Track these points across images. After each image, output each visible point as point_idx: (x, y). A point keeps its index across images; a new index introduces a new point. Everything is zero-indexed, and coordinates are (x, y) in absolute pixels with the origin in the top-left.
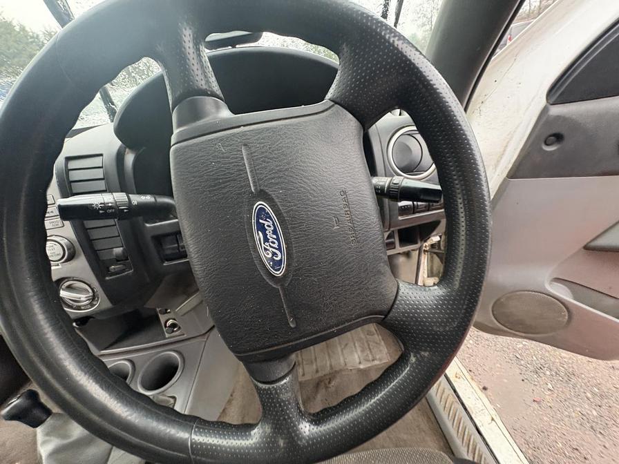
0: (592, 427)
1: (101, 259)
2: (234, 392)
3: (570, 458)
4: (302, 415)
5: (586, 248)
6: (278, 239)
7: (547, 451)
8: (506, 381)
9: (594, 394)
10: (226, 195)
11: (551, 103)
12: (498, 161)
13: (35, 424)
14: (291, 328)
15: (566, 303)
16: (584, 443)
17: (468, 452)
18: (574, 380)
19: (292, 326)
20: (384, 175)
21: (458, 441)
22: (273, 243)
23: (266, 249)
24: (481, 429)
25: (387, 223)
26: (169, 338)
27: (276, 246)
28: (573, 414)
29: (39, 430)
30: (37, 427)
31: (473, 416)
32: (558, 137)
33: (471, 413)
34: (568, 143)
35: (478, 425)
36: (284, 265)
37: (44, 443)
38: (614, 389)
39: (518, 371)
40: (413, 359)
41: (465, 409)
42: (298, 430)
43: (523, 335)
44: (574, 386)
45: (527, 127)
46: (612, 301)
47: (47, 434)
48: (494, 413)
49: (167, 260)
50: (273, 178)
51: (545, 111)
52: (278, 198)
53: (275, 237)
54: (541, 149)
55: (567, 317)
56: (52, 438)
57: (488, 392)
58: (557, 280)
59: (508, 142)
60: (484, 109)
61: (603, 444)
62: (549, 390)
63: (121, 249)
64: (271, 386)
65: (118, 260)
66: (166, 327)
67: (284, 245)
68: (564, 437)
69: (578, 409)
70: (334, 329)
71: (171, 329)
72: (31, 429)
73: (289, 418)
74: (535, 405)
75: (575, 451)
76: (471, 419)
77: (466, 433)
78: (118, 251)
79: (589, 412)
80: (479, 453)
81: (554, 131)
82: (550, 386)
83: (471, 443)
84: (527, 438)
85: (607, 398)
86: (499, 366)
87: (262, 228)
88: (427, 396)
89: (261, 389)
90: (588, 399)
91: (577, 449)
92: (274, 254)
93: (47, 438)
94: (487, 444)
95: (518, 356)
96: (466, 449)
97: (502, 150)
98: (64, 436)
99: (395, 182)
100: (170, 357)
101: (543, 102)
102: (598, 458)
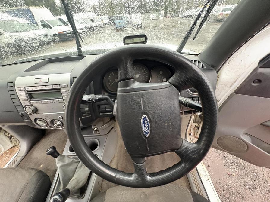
0: (249, 187)
1: (81, 111)
2: (115, 155)
3: (237, 196)
4: (147, 174)
5: (261, 124)
6: (148, 127)
7: (228, 192)
8: (218, 165)
9: (253, 176)
10: (134, 112)
11: (260, 66)
12: (232, 85)
13: (56, 157)
14: (148, 151)
15: (247, 143)
16: (244, 192)
17: (196, 189)
18: (246, 169)
19: (148, 150)
20: (183, 96)
21: (194, 185)
22: (147, 127)
23: (144, 129)
24: (203, 182)
25: (181, 109)
26: (94, 134)
27: (147, 128)
28: (243, 182)
29: (56, 159)
30: (56, 158)
31: (201, 177)
32: (260, 81)
33: (200, 176)
34: (263, 84)
35: (202, 180)
36: (149, 134)
37: (58, 163)
38: (263, 175)
39: (224, 162)
40: (183, 165)
41: (199, 174)
42: (145, 178)
43: (228, 151)
44: (246, 171)
45: (247, 74)
46: (267, 145)
47: (59, 161)
48: (209, 177)
49: (101, 113)
50: (149, 109)
51: (256, 69)
52: (150, 115)
53: (148, 126)
54: (251, 85)
55: (246, 149)
56: (61, 162)
57: (210, 168)
58: (246, 134)
59: (238, 78)
60: (230, 64)
61: (252, 194)
62: (235, 171)
63: (88, 109)
64: (139, 165)
65: (86, 112)
66: (94, 130)
67: (150, 129)
68: (236, 189)
69: (245, 180)
70: (160, 152)
71: (95, 132)
72: (54, 158)
73: (144, 174)
74: (228, 176)
75: (240, 195)
76: (200, 178)
77: (197, 182)
78: (87, 109)
79: (249, 182)
80: (200, 190)
81: (258, 78)
82: (236, 170)
83: (198, 186)
84: (221, 187)
85: (258, 178)
86: (216, 159)
87: (144, 123)
88: (187, 175)
89: (136, 165)
90: (251, 177)
91: (240, 194)
92: (147, 130)
93: (59, 162)
94: (204, 187)
95: (225, 156)
96: (196, 188)
97: (235, 81)
98: (64, 162)
99: (187, 101)
100: (94, 141)
101: (257, 65)
102: (248, 199)
